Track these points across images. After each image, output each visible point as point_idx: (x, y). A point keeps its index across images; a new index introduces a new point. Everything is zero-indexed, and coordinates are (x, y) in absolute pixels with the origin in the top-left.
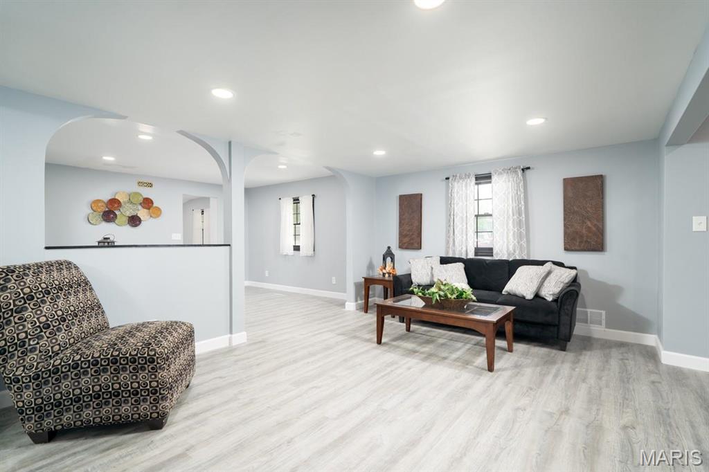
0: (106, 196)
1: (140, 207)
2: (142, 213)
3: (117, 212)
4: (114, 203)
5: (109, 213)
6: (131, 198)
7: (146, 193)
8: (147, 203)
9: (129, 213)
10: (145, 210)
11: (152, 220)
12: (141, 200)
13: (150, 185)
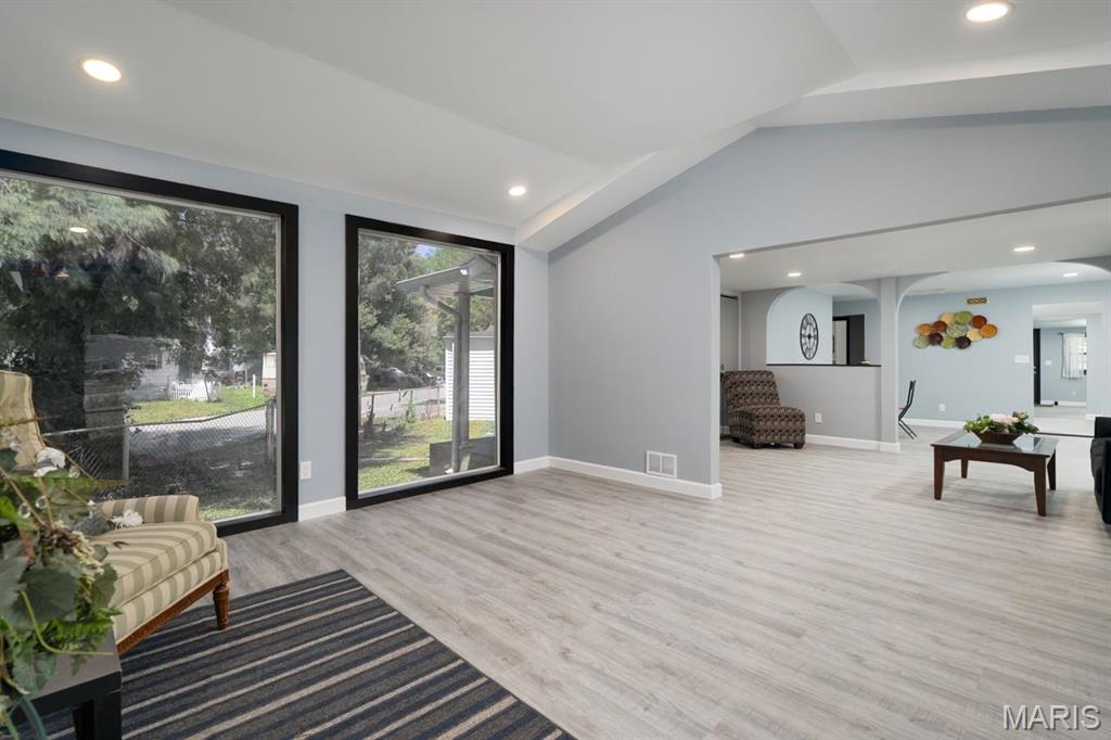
0: (932, 319)
1: (969, 327)
2: (972, 334)
3: (943, 335)
4: (941, 325)
5: (935, 335)
6: (960, 318)
7: (977, 310)
8: (979, 322)
9: (956, 335)
10: (976, 330)
11: (986, 341)
12: (970, 318)
13: (983, 301)
